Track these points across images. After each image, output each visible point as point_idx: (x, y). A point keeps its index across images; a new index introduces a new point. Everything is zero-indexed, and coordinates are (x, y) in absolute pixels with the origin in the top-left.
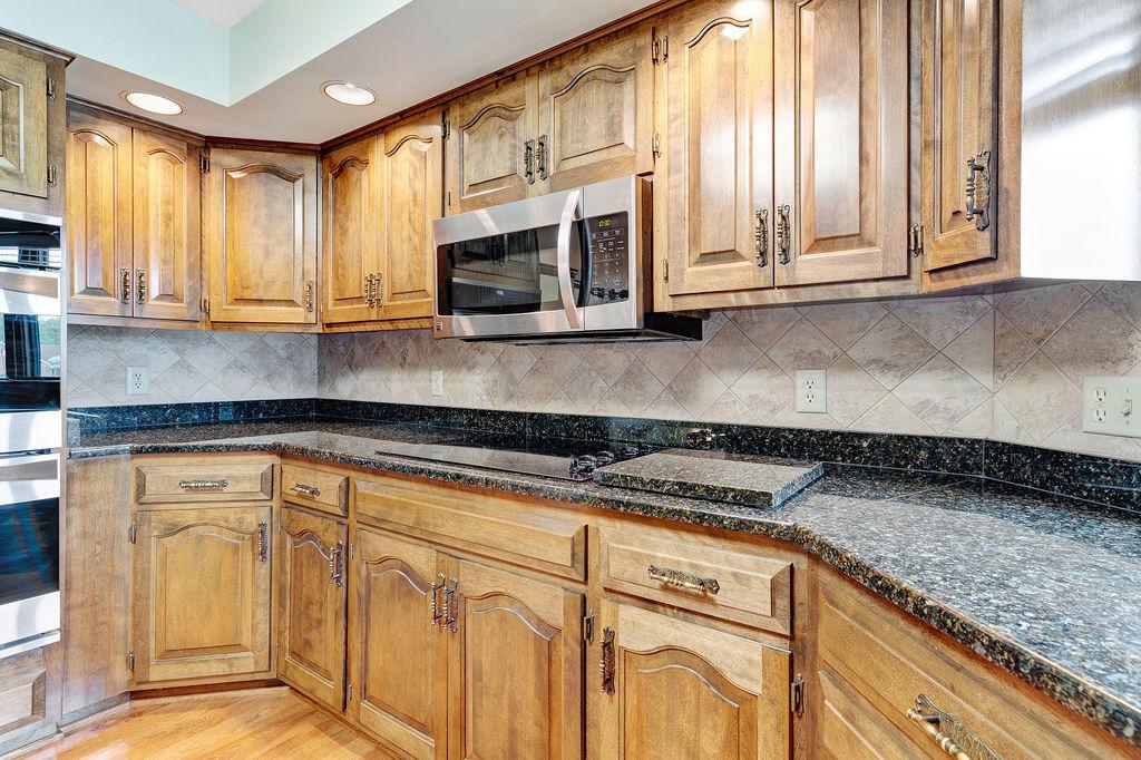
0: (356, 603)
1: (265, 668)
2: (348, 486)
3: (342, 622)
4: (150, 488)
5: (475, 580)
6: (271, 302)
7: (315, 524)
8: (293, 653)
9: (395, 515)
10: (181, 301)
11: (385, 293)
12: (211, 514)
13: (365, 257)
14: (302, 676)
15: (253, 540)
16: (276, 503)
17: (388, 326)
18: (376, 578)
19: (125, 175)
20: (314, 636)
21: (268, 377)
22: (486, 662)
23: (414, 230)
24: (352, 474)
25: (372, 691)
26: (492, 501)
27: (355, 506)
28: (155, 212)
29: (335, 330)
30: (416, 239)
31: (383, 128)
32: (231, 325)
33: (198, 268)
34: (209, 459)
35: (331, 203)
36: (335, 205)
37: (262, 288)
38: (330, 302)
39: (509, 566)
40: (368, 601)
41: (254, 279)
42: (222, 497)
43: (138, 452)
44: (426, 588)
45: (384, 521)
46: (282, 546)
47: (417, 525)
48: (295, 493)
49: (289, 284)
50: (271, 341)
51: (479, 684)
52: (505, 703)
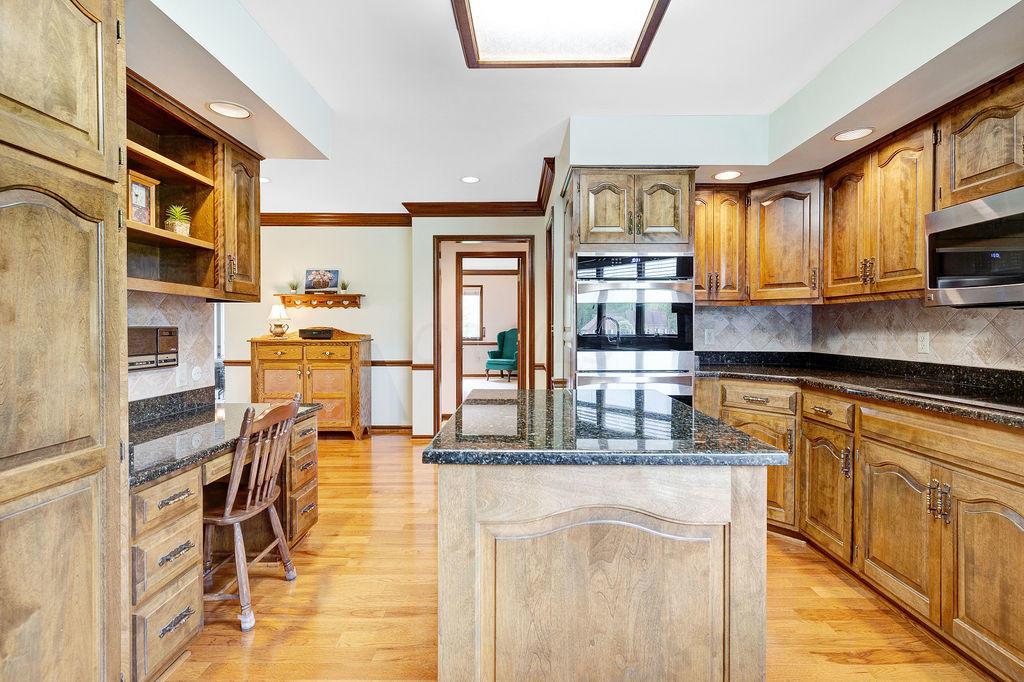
0: (861, 491)
1: (792, 522)
2: (854, 410)
3: (850, 503)
4: (729, 397)
5: (965, 487)
6: (787, 285)
7: (829, 434)
8: (811, 518)
9: (895, 433)
10: (735, 289)
11: (878, 272)
12: (760, 418)
13: (860, 245)
14: (819, 535)
15: (784, 438)
16: (798, 418)
17: (881, 298)
18: (877, 476)
19: (710, 220)
20: (827, 509)
21: (778, 336)
22: (979, 549)
23: (906, 222)
24: (857, 403)
25: (875, 552)
26: (984, 431)
27: (861, 425)
28: (724, 237)
29: (834, 302)
30: (907, 229)
31: (877, 147)
32: (762, 302)
33: (744, 268)
34: (759, 385)
35: (831, 209)
36: (833, 211)
37: (781, 276)
38: (830, 282)
39: (1001, 483)
40: (872, 491)
41: (777, 270)
42: (765, 408)
43: (723, 377)
44: (922, 488)
45: (885, 437)
46: (802, 448)
47: (914, 442)
48: (813, 412)
49: (800, 272)
50: (780, 311)
51: (971, 566)
52: (997, 582)
